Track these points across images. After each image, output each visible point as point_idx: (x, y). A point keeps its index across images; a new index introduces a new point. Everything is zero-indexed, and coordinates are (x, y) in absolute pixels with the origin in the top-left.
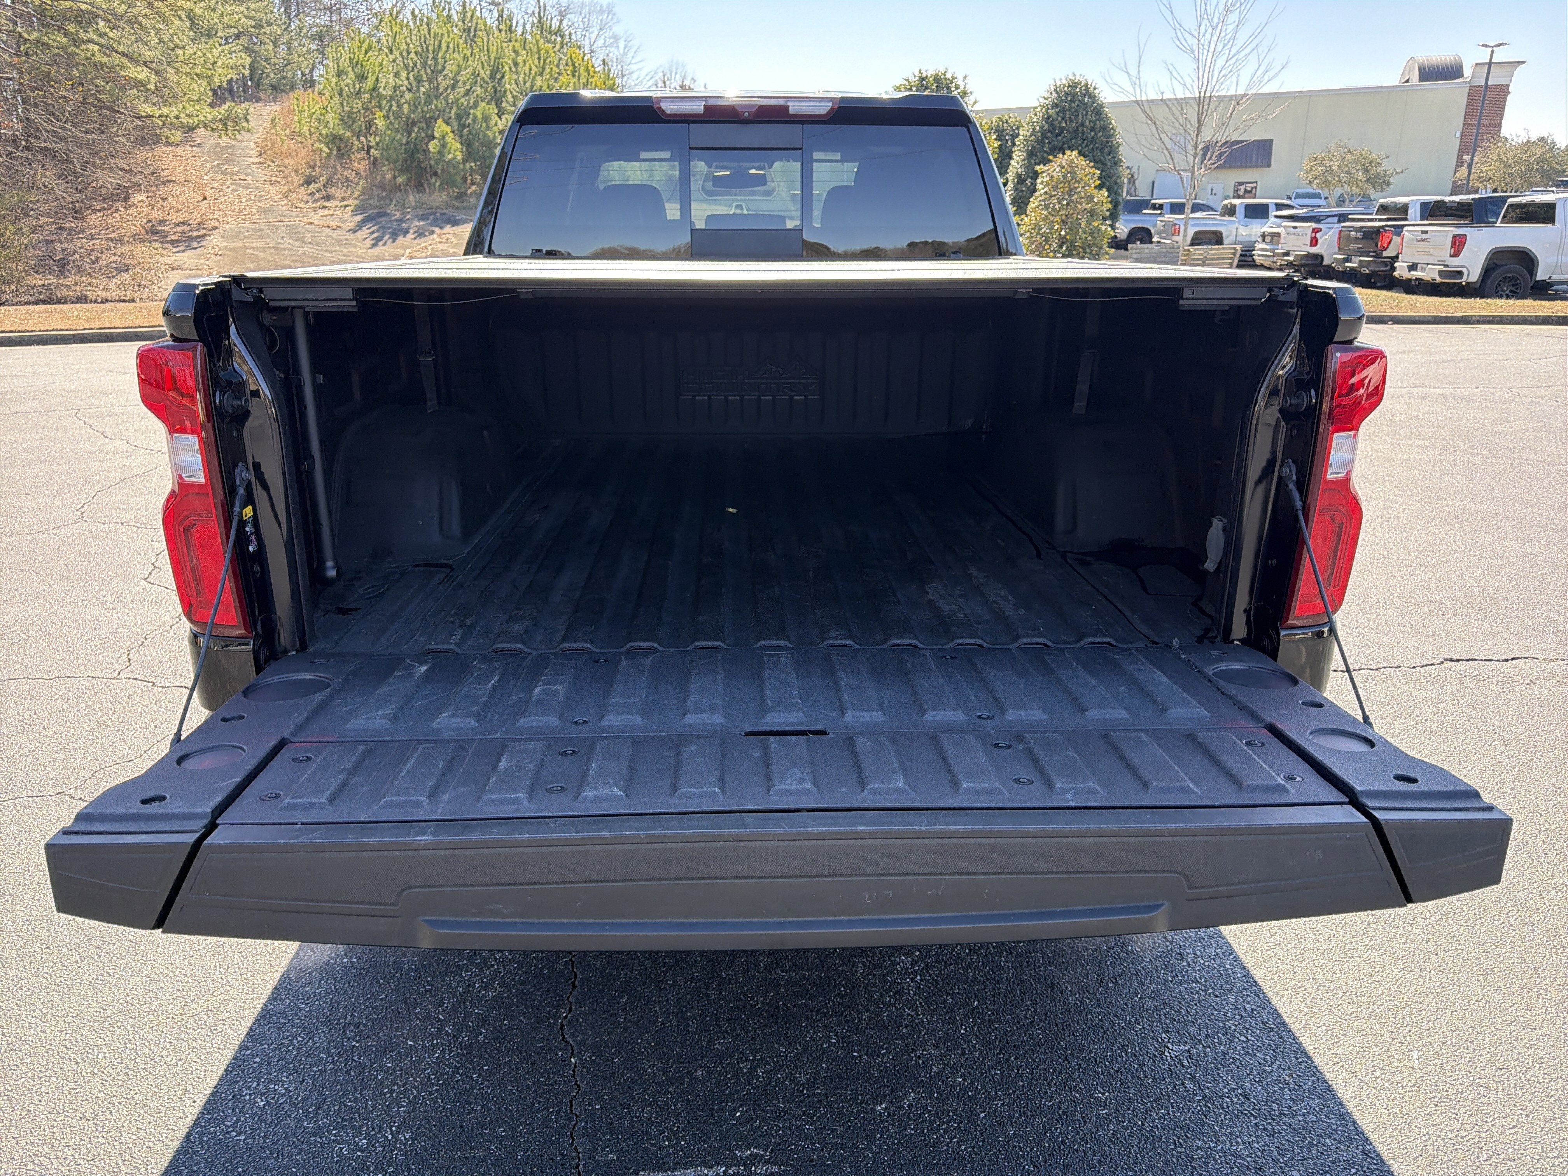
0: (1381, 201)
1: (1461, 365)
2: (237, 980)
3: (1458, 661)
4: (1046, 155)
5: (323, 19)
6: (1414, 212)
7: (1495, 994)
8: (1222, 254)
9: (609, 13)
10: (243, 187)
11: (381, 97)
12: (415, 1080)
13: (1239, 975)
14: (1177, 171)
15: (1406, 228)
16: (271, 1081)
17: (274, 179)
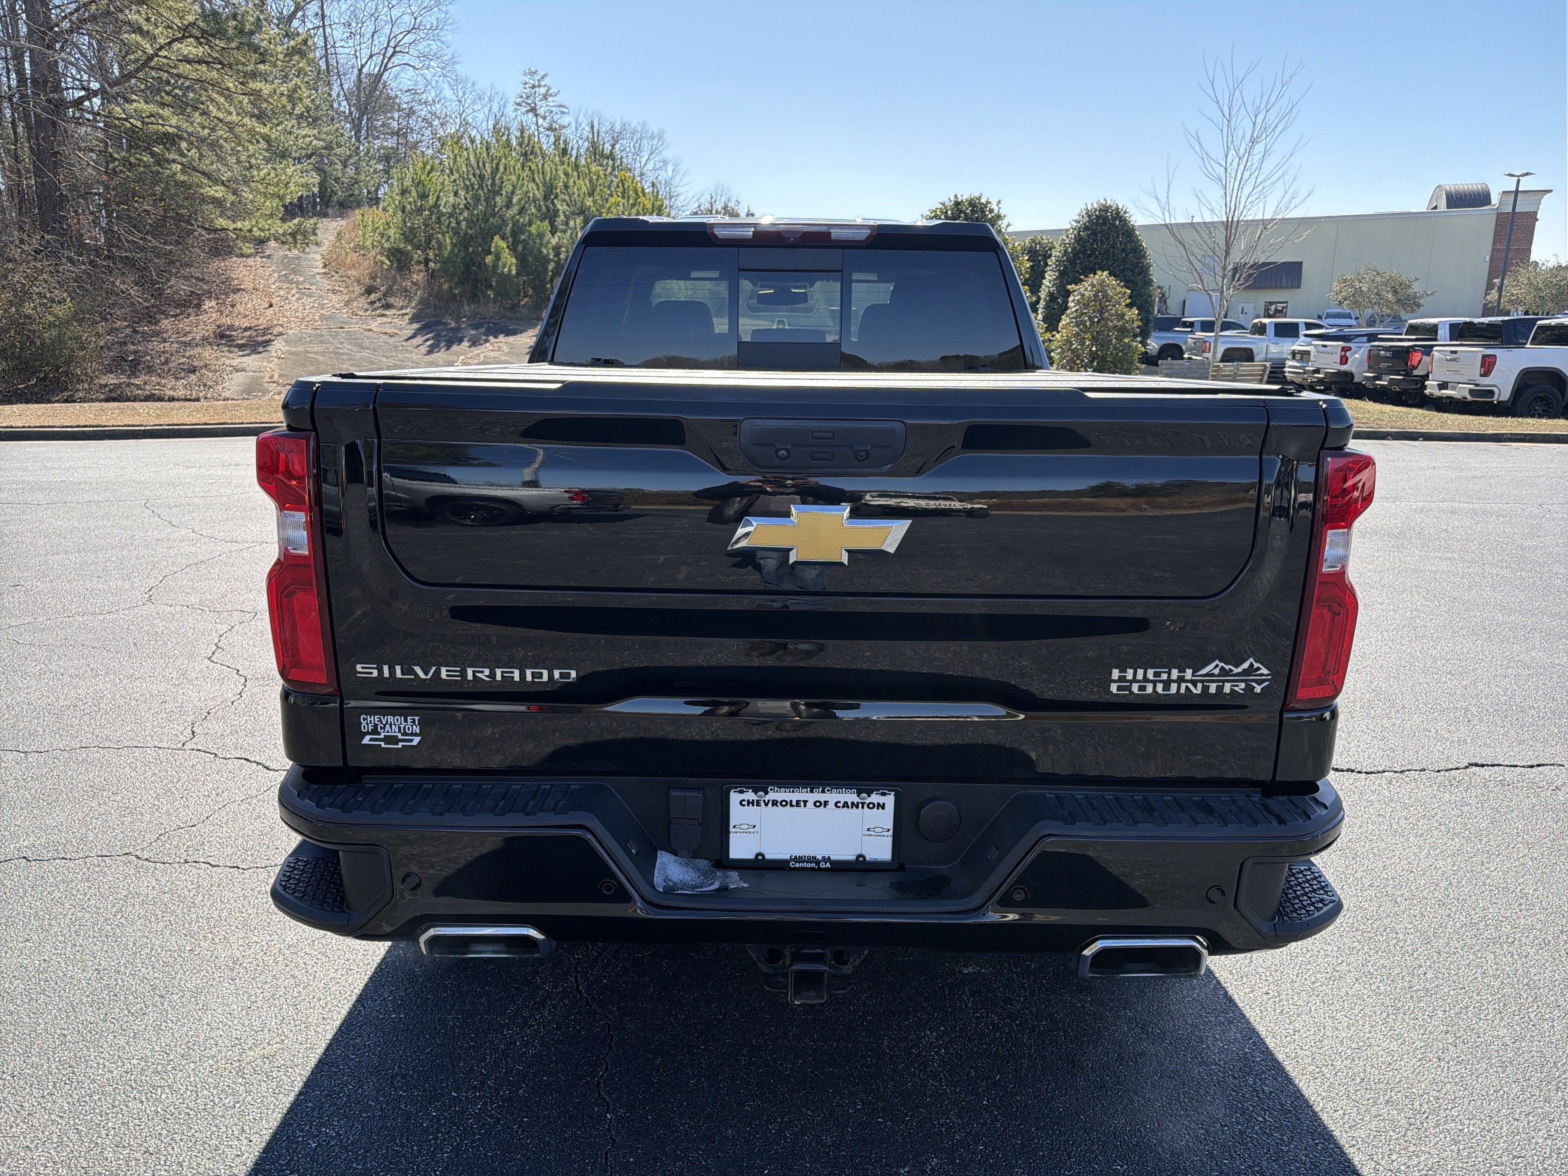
0: (1410, 321)
1: (1492, 481)
2: (292, 1031)
3: (1483, 766)
4: (1077, 275)
5: (391, 143)
6: (1443, 333)
7: (1514, 1086)
8: (1251, 370)
9: (659, 139)
10: (307, 296)
11: (441, 214)
12: (458, 1128)
13: (1258, 1059)
14: (1206, 291)
15: (1435, 348)
16: (323, 1124)
17: (337, 288)
